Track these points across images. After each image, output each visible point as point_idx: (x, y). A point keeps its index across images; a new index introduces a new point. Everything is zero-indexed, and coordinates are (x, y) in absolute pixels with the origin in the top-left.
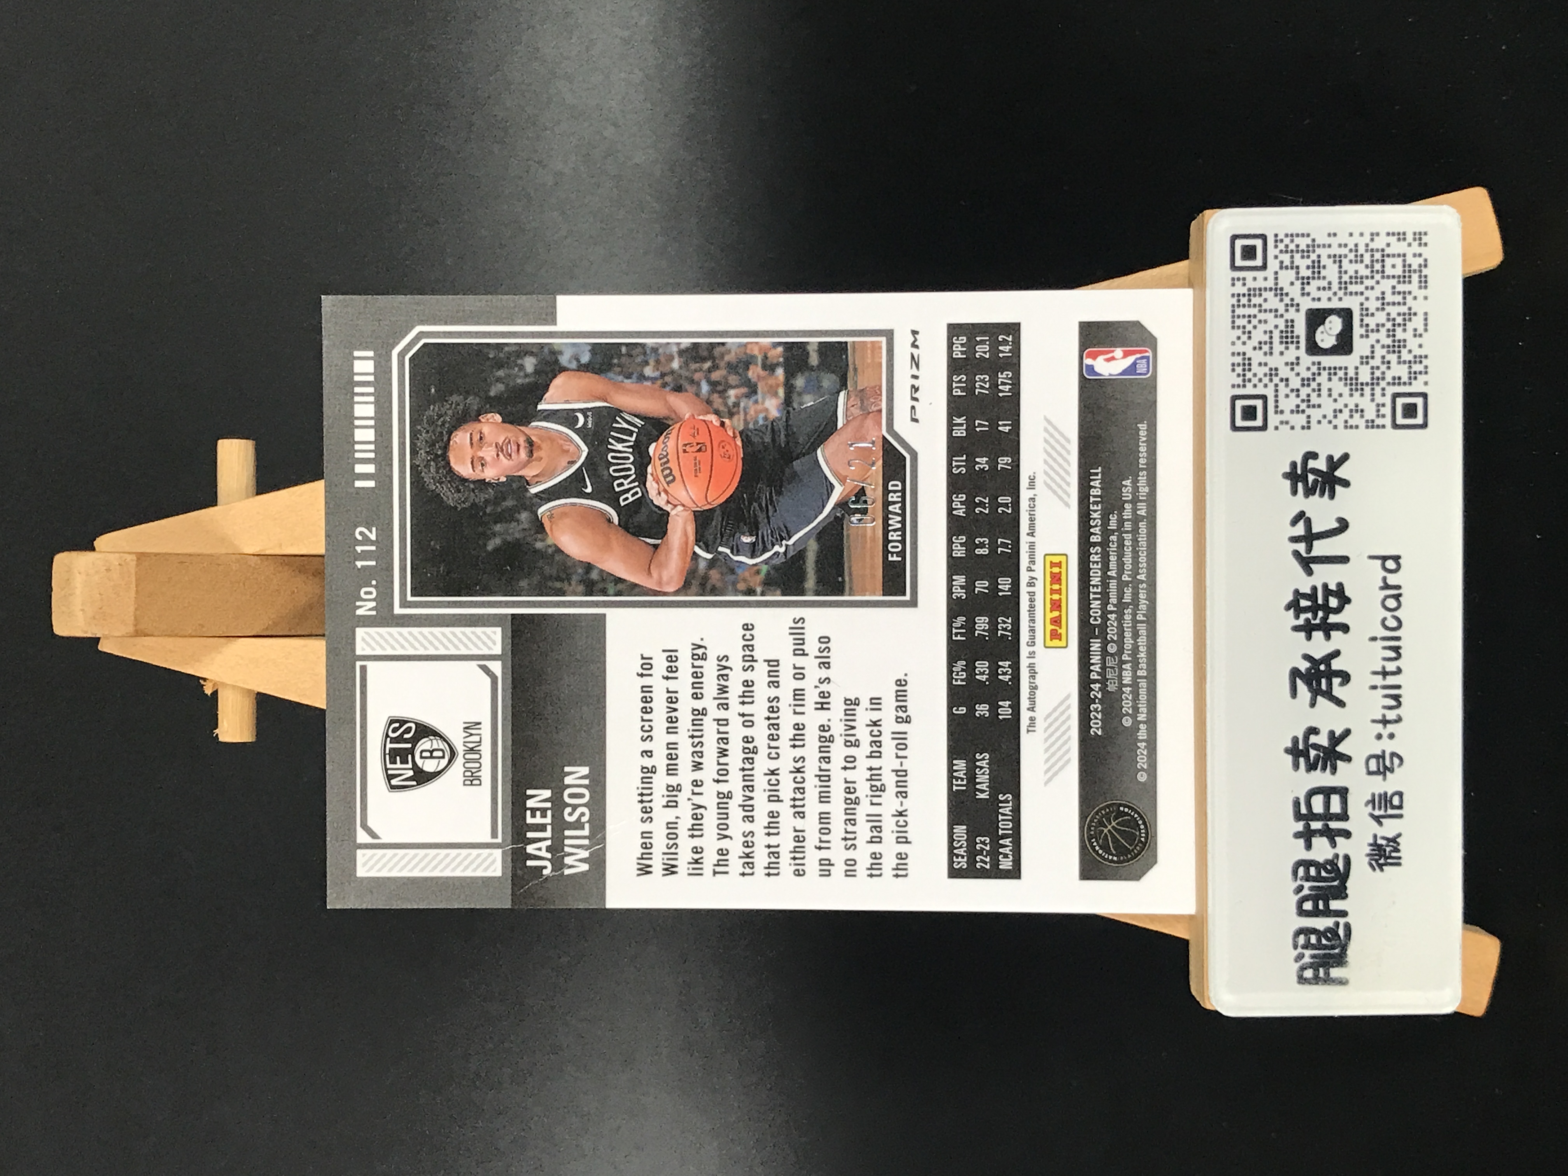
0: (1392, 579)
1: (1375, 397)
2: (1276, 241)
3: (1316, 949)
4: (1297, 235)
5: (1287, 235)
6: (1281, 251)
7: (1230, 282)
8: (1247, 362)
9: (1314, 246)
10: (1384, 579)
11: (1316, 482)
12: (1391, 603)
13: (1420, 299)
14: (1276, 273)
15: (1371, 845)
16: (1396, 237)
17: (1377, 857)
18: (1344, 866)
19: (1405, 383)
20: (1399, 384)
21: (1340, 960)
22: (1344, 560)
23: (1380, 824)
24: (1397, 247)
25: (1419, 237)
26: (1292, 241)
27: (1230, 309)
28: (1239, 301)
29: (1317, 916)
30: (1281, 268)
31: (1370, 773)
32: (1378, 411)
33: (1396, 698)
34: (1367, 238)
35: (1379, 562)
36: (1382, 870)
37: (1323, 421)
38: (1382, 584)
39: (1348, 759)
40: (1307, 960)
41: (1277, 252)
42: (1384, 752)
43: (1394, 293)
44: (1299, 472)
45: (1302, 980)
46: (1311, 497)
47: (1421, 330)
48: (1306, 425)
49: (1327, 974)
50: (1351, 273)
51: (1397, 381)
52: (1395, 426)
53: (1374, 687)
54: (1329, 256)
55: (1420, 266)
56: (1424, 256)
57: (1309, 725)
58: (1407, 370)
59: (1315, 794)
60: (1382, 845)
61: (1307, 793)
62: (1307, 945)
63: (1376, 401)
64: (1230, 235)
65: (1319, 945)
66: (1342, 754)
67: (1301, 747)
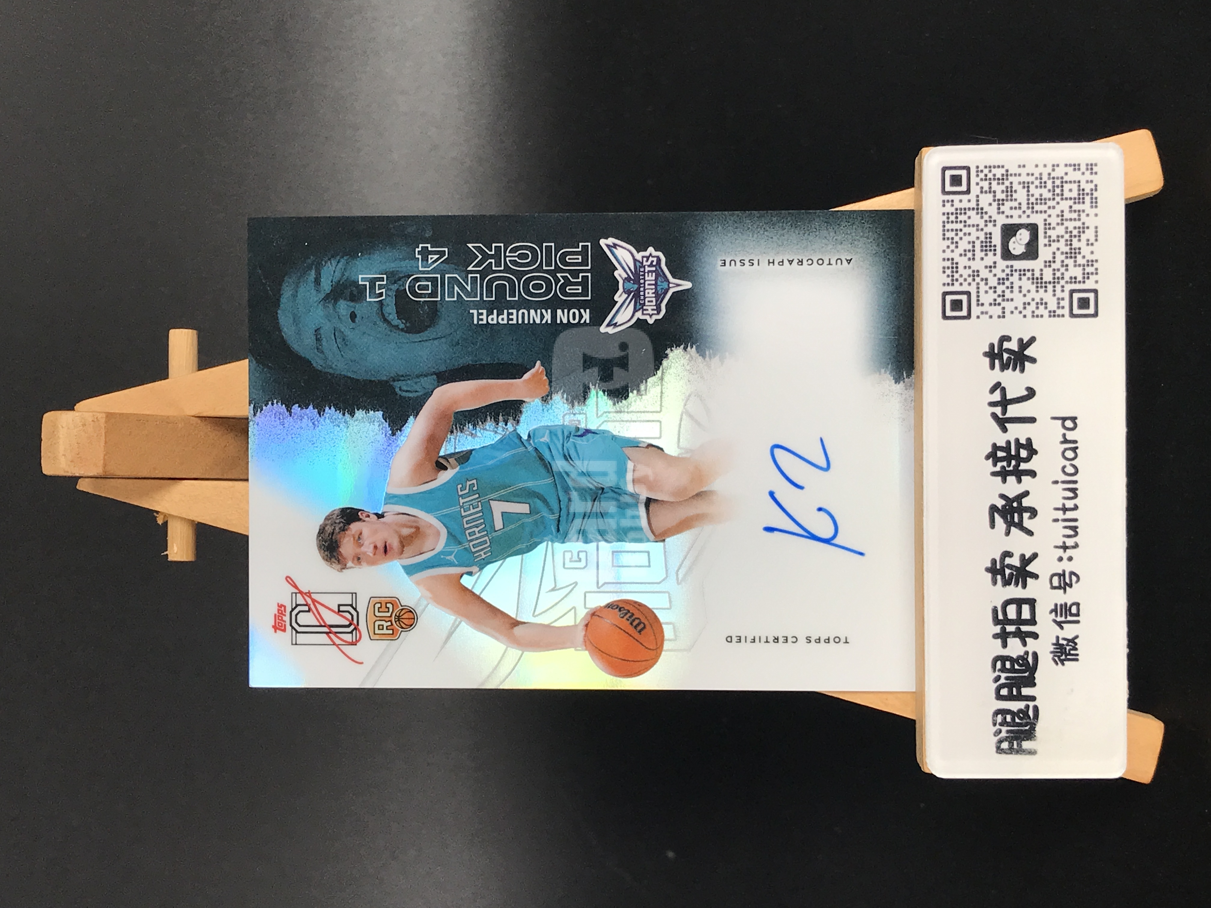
0: (1070, 436)
1: (1057, 293)
2: (977, 171)
3: (1011, 726)
4: (994, 167)
5: (986, 167)
6: (982, 180)
7: (941, 204)
8: (955, 266)
9: (1007, 175)
10: (1064, 435)
11: (1009, 359)
12: (1070, 454)
13: (1092, 216)
14: (978, 196)
15: (1054, 644)
16: (1073, 167)
17: (1059, 654)
18: (1033, 661)
19: (1080, 282)
20: (1075, 282)
21: (1030, 735)
22: (1032, 420)
23: (1062, 628)
24: (1074, 175)
25: (1091, 167)
26: (990, 171)
27: (942, 224)
28: (948, 218)
29: (1010, 700)
30: (982, 192)
31: (1053, 588)
32: (1059, 303)
33: (1074, 529)
34: (1049, 169)
35: (1060, 422)
36: (1063, 664)
37: (1015, 311)
38: (1062, 440)
39: (1036, 576)
40: (1004, 734)
41: (978, 180)
42: (1064, 571)
43: (1071, 211)
44: (996, 351)
45: (999, 750)
46: (1005, 371)
47: (1092, 240)
48: (1001, 315)
49: (1019, 746)
50: (1037, 196)
51: (1073, 280)
52: (1072, 315)
53: (1056, 520)
54: (1020, 183)
55: (1092, 190)
56: (1094, 183)
57: (1005, 550)
58: (1082, 272)
59: (1009, 604)
60: (1063, 645)
61: (1003, 603)
62: (1004, 723)
63: (1057, 296)
64: (942, 167)
65: (1013, 723)
66: (1031, 572)
67: (998, 567)
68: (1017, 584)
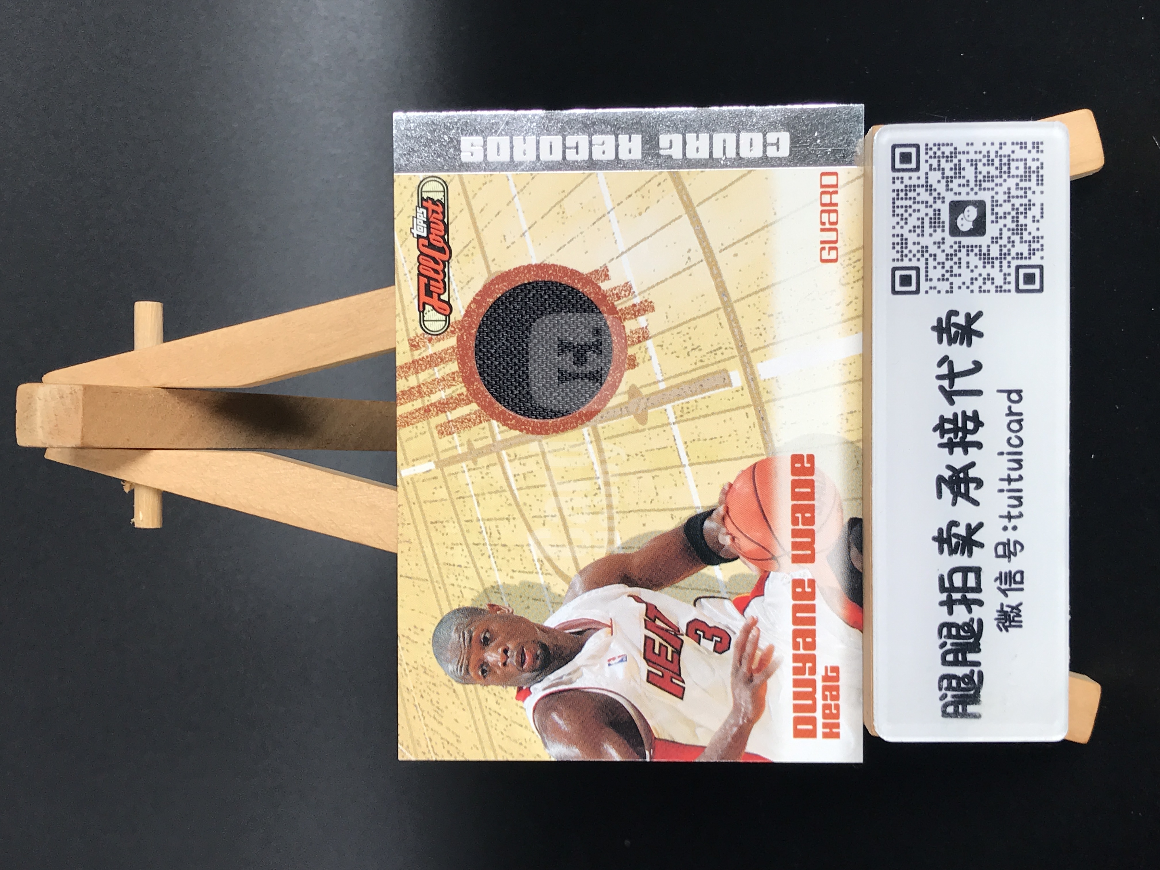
0: (1015, 408)
1: (1003, 268)
2: (927, 149)
3: (956, 691)
4: (943, 145)
5: (935, 145)
6: (931, 157)
7: (891, 181)
8: (904, 242)
9: (955, 153)
10: (1010, 408)
11: (956, 333)
12: (1015, 426)
13: (1038, 193)
14: (927, 174)
15: (998, 611)
16: (1019, 146)
17: (1004, 621)
18: (978, 627)
19: (1026, 258)
20: (1022, 258)
21: (975, 699)
22: (979, 393)
23: (1006, 596)
24: (1020, 153)
25: (1036, 145)
26: (939, 149)
27: (891, 201)
28: (898, 195)
29: (956, 665)
30: (931, 169)
31: (998, 556)
32: (1005, 279)
33: (1019, 499)
34: (997, 147)
35: (1006, 395)
36: (1007, 631)
37: (962, 286)
38: (1008, 412)
39: (981, 545)
40: (949, 699)
41: (927, 157)
42: (1009, 540)
43: (1017, 189)
44: (944, 326)
45: (945, 714)
46: (953, 345)
47: (1038, 217)
48: (949, 290)
49: (965, 710)
50: (984, 173)
51: (1020, 256)
52: (1018, 290)
53: (1001, 491)
54: (968, 161)
55: (1038, 168)
56: (1041, 161)
57: (952, 519)
58: (1028, 248)
59: (954, 572)
60: (1007, 612)
61: (950, 571)
62: (949, 688)
63: (1004, 271)
64: (892, 144)
65: (958, 688)
66: (976, 542)
67: (945, 536)
68: (963, 553)
